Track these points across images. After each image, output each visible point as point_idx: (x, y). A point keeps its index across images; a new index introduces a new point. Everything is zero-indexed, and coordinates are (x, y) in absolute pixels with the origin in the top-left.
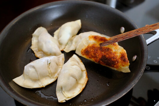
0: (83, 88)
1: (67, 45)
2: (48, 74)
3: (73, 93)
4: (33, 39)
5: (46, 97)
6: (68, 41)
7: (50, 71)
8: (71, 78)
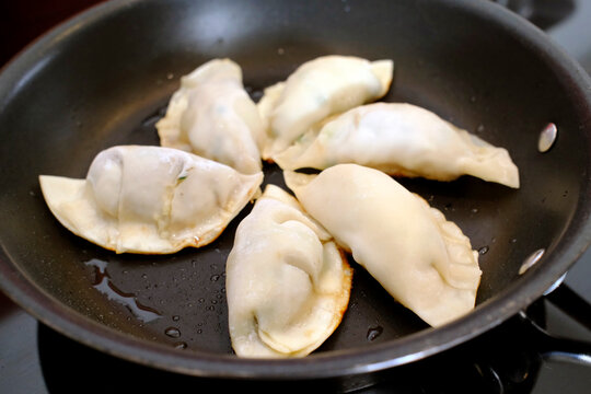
0: (344, 309)
1: (297, 143)
2: (156, 216)
3: (308, 334)
4: (177, 95)
5: (112, 295)
6: (308, 130)
7: (170, 207)
8: (289, 269)
